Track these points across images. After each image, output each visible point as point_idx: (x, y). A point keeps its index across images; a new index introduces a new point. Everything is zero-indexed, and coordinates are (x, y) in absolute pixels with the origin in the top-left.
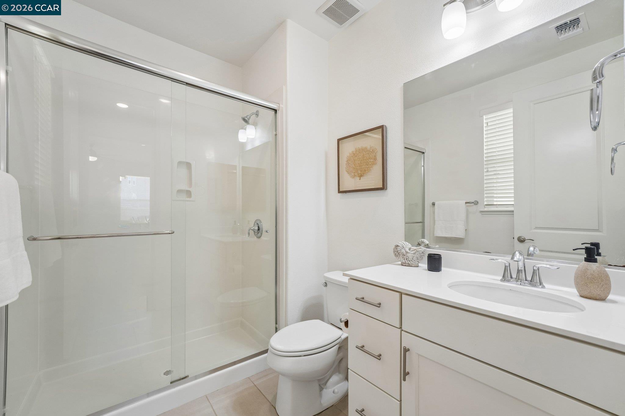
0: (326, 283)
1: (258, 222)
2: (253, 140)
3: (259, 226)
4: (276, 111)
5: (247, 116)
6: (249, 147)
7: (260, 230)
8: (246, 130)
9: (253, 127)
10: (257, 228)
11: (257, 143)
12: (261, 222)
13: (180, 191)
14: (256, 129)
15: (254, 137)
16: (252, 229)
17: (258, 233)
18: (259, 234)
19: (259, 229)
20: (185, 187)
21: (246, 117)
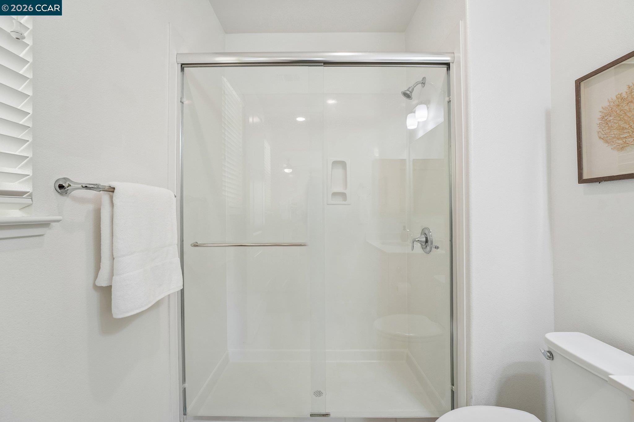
0: (549, 352)
1: (427, 232)
2: (425, 123)
3: (427, 237)
4: (448, 65)
5: (409, 88)
6: (421, 134)
7: (429, 243)
8: (415, 113)
9: (425, 106)
10: (424, 239)
11: (431, 126)
12: (430, 232)
13: (335, 194)
14: (428, 108)
15: (425, 119)
16: (416, 241)
17: (426, 247)
18: (428, 248)
19: (427, 241)
20: (340, 189)
21: (408, 90)
